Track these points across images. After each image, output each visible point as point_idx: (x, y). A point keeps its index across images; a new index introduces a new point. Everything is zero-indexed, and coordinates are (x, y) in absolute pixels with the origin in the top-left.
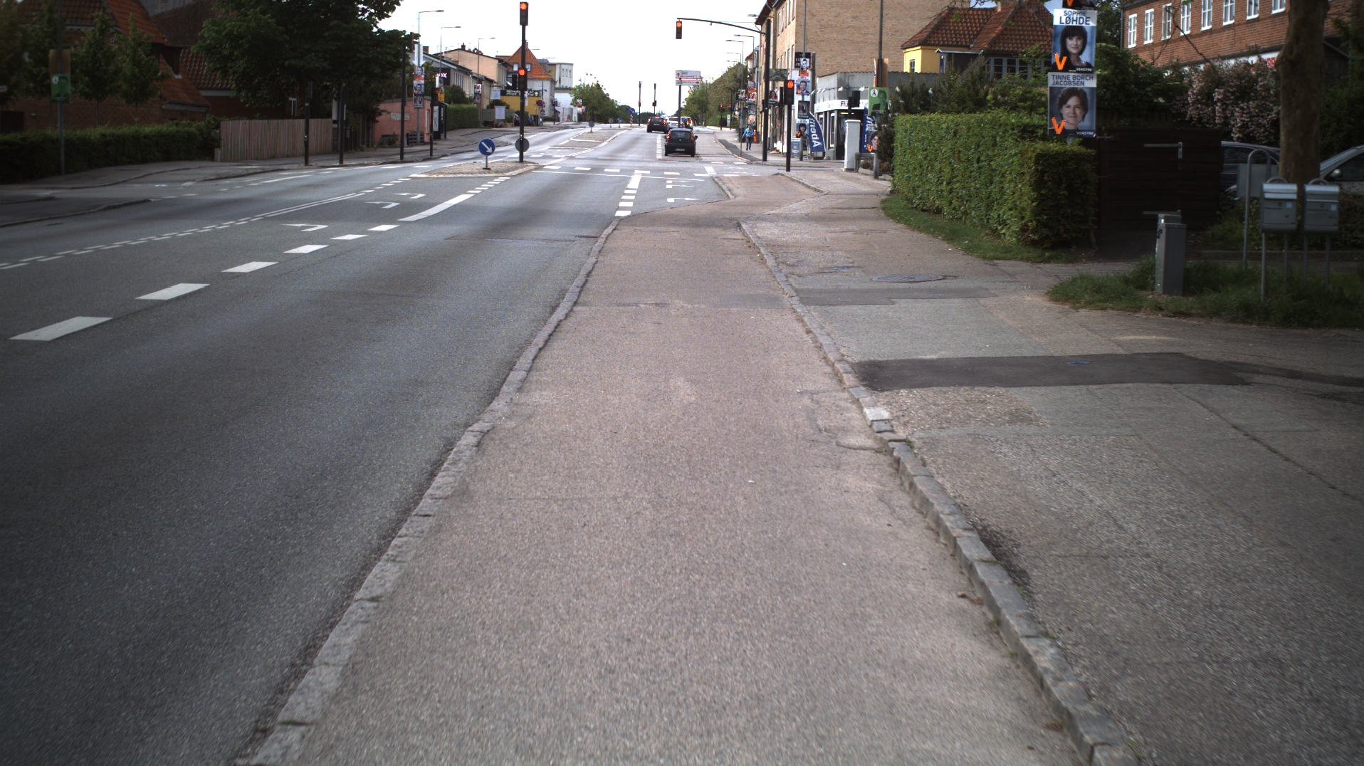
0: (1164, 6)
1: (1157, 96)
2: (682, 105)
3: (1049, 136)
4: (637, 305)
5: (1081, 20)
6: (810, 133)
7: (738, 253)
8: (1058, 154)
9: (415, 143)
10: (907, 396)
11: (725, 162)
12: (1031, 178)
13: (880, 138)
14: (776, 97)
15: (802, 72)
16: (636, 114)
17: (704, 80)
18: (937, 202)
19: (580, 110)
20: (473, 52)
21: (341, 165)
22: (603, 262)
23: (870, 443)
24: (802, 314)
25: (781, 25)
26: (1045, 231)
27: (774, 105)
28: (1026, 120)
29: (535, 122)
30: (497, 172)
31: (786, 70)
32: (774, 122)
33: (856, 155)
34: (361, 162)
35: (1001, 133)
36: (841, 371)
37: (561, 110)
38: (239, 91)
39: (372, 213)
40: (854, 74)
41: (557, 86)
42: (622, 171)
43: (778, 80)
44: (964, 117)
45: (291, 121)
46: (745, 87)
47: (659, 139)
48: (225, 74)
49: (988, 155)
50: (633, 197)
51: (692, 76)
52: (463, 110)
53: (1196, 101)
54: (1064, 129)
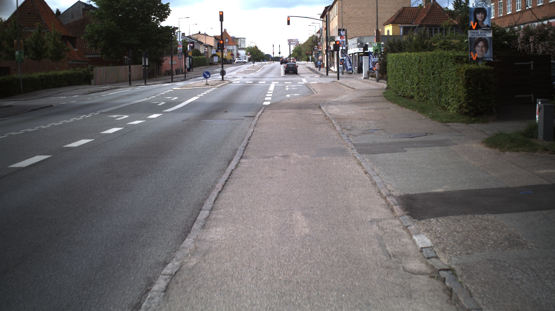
0: (499, 2)
1: (504, 41)
2: (291, 53)
3: (469, 61)
4: (273, 157)
5: (483, 5)
6: (346, 63)
7: (322, 123)
8: (476, 70)
9: (180, 74)
10: (437, 224)
11: (311, 77)
12: (463, 82)
13: (379, 64)
14: (330, 48)
15: (341, 37)
16: (272, 57)
17: (299, 43)
18: (411, 93)
19: (249, 57)
20: (204, 35)
21: (146, 85)
22: (257, 131)
24: (361, 161)
25: (331, 18)
26: (471, 108)
27: (330, 52)
28: (457, 54)
29: (231, 62)
30: (212, 85)
31: (335, 37)
32: (330, 59)
33: (368, 72)
34: (154, 83)
35: (445, 61)
36: (392, 204)
38: (102, 55)
39: (153, 108)
40: (364, 37)
41: (239, 47)
42: (267, 83)
43: (331, 41)
44: (423, 54)
45: (124, 66)
46: (317, 45)
47: (282, 68)
48: (96, 48)
49: (438, 71)
50: (271, 95)
51: (295, 41)
52: (200, 59)
53: (522, 42)
54: (477, 58)
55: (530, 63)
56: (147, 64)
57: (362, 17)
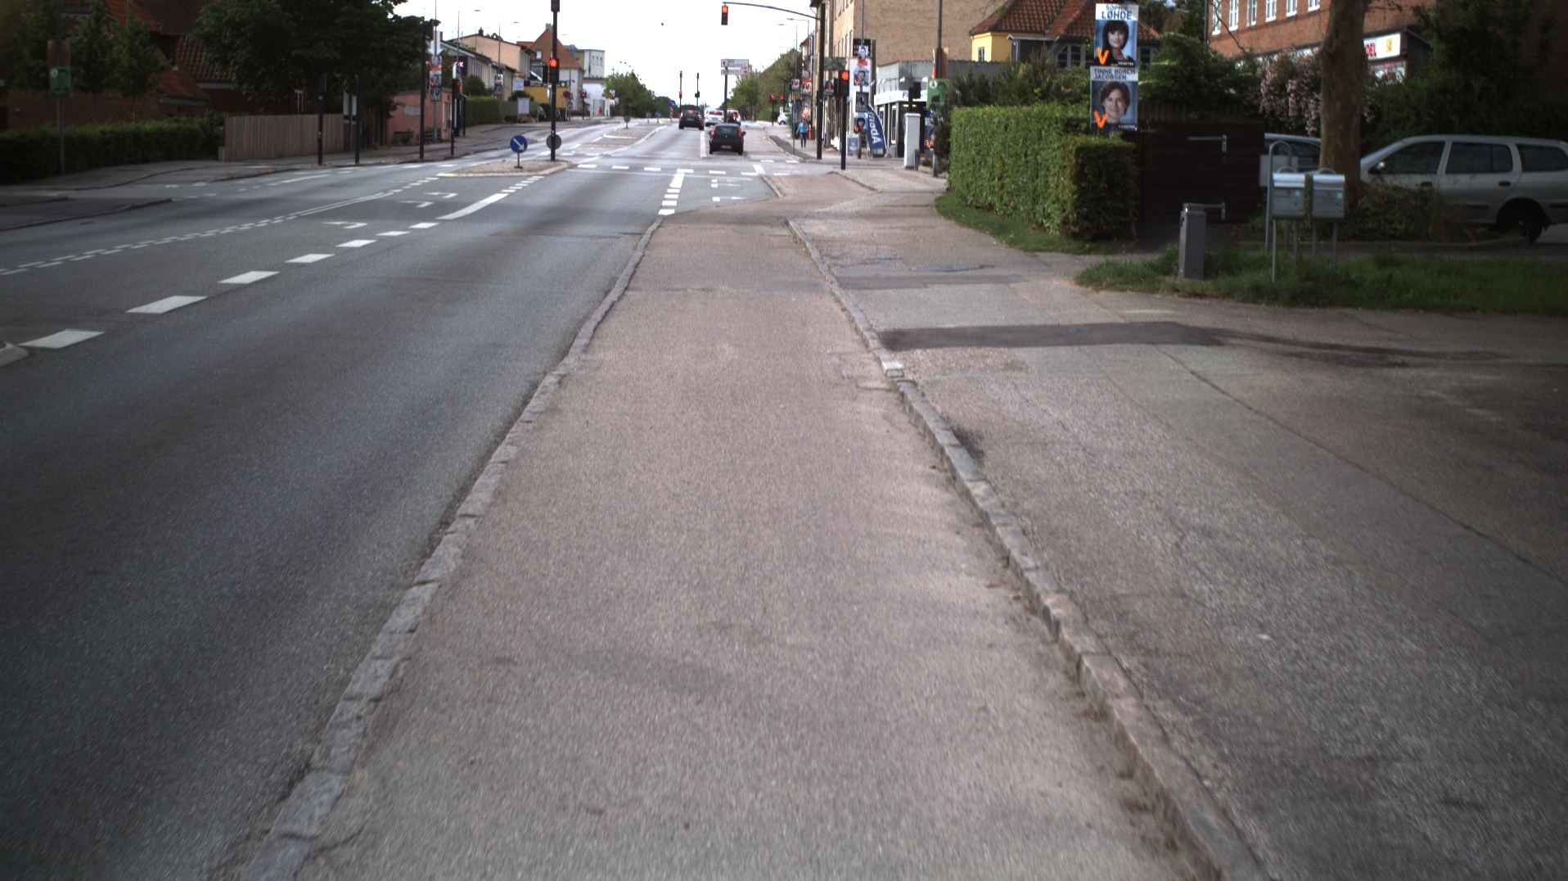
1: (1228, 87)
2: (729, 97)
6: (869, 128)
7: (784, 247)
8: (1097, 148)
9: (432, 141)
10: (921, 354)
11: (776, 161)
12: (1072, 171)
13: (936, 133)
14: (831, 88)
15: (861, 61)
16: (676, 106)
17: (753, 69)
18: (990, 198)
19: (612, 102)
20: (492, 38)
21: (357, 164)
22: (650, 255)
23: (884, 386)
24: (840, 296)
25: (838, 8)
27: (830, 97)
28: (1070, 113)
29: (564, 117)
30: (529, 171)
31: (843, 59)
32: (831, 117)
33: (916, 152)
36: (869, 338)
37: (591, 103)
38: (241, 84)
39: (406, 212)
40: (917, 63)
41: (586, 75)
42: (664, 170)
43: (834, 69)
44: (1015, 110)
45: (299, 116)
46: (799, 76)
47: (699, 136)
48: (225, 65)
49: (1034, 149)
50: (676, 196)
51: (738, 65)
52: (483, 102)
53: (1269, 92)
54: (1106, 123)
55: (1220, 138)
56: (354, 113)
57: (918, 11)
